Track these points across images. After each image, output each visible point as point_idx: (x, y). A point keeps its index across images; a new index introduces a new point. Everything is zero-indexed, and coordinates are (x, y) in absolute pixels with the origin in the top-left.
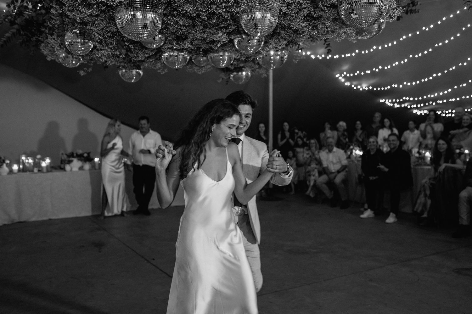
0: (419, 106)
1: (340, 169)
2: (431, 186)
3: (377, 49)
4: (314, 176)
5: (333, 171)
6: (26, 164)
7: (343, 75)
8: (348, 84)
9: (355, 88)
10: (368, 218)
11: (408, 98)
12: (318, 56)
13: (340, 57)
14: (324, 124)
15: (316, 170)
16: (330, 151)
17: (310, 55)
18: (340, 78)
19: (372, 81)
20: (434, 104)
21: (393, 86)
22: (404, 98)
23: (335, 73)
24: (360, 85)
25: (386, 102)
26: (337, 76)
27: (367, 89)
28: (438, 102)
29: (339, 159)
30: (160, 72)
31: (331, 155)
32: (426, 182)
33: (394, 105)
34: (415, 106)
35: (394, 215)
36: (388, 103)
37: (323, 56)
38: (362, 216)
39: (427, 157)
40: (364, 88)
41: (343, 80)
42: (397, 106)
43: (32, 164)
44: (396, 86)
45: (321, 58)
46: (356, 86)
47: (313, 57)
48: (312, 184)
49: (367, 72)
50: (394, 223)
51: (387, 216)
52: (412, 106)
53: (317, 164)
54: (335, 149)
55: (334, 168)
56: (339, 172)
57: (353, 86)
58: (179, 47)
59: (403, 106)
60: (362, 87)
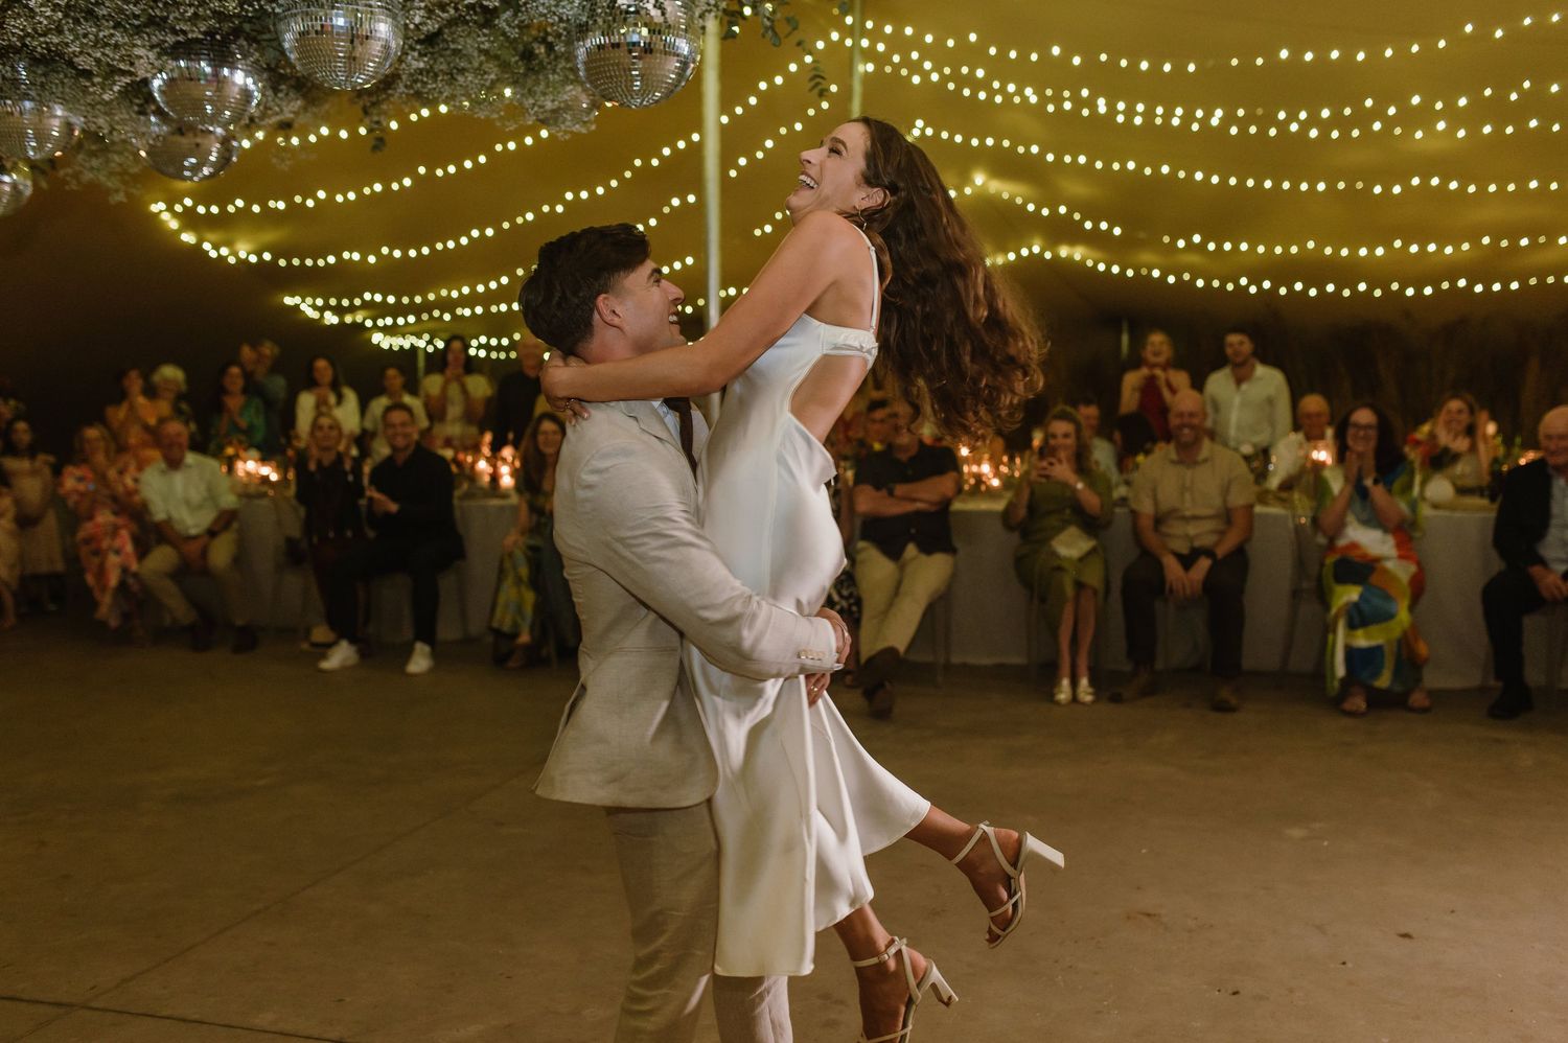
0: (401, 321)
1: (216, 521)
2: (530, 553)
3: (334, 136)
4: (118, 552)
5: (193, 531)
7: (178, 208)
8: (188, 238)
9: (213, 254)
10: (343, 669)
11: (378, 298)
14: (122, 374)
15: (124, 533)
16: (174, 464)
18: (166, 216)
19: (270, 236)
20: (447, 317)
21: (346, 255)
22: (367, 296)
23: (148, 198)
24: (229, 244)
25: (303, 307)
26: (158, 207)
27: (253, 259)
28: (459, 311)
29: (210, 489)
31: (178, 478)
32: (515, 543)
33: (322, 316)
34: (389, 321)
35: (427, 649)
36: (308, 307)
38: (326, 665)
39: (481, 474)
40: (242, 255)
41: (174, 224)
42: (331, 319)
44: (356, 256)
46: (216, 247)
48: (113, 580)
49: (272, 204)
50: (431, 671)
51: (407, 653)
52: (380, 323)
53: (116, 513)
54: (191, 458)
55: (193, 522)
56: (212, 533)
57: (207, 246)
59: (348, 319)
60: (235, 254)
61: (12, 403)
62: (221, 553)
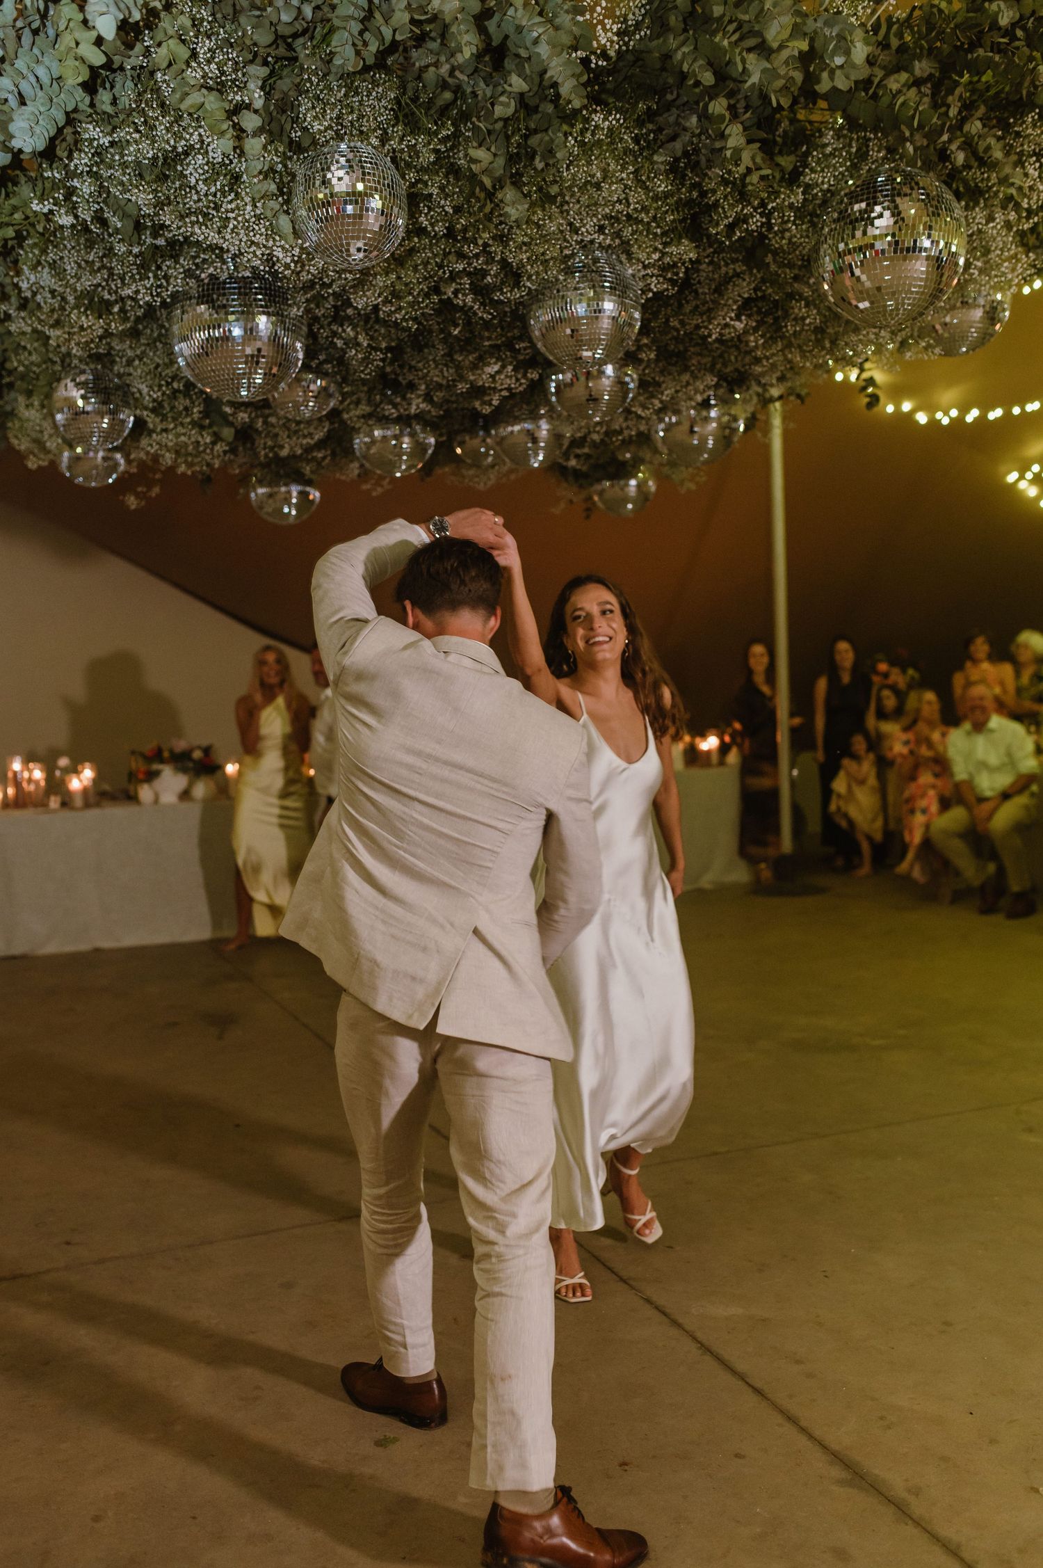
1: (1013, 785)
4: (924, 811)
5: (988, 794)
6: (25, 785)
7: (1029, 475)
12: (939, 415)
13: (1008, 413)
15: (932, 793)
16: (979, 727)
17: (913, 411)
18: (1023, 485)
23: (1002, 469)
26: (1012, 477)
29: (1009, 754)
30: (368, 490)
31: (980, 741)
37: (954, 413)
41: (1031, 492)
43: (43, 783)
45: (946, 421)
47: (922, 418)
48: (917, 838)
53: (936, 775)
54: (995, 721)
55: (989, 784)
56: (1006, 796)
58: (393, 411)
61: (911, 672)
62: (1004, 817)
